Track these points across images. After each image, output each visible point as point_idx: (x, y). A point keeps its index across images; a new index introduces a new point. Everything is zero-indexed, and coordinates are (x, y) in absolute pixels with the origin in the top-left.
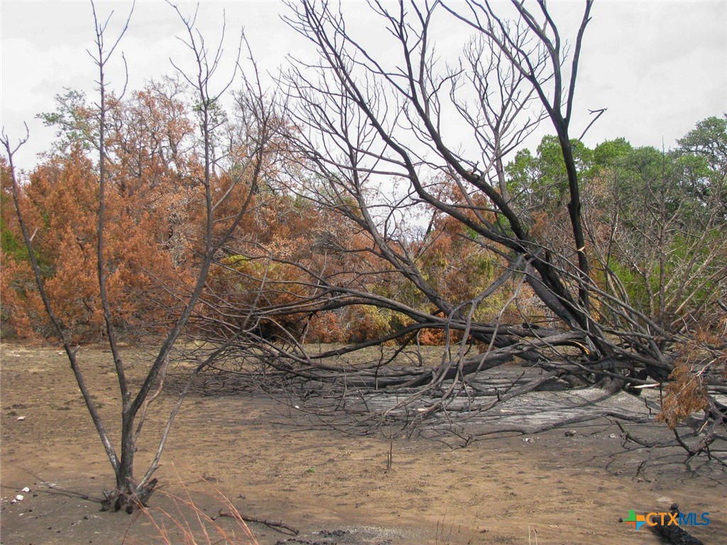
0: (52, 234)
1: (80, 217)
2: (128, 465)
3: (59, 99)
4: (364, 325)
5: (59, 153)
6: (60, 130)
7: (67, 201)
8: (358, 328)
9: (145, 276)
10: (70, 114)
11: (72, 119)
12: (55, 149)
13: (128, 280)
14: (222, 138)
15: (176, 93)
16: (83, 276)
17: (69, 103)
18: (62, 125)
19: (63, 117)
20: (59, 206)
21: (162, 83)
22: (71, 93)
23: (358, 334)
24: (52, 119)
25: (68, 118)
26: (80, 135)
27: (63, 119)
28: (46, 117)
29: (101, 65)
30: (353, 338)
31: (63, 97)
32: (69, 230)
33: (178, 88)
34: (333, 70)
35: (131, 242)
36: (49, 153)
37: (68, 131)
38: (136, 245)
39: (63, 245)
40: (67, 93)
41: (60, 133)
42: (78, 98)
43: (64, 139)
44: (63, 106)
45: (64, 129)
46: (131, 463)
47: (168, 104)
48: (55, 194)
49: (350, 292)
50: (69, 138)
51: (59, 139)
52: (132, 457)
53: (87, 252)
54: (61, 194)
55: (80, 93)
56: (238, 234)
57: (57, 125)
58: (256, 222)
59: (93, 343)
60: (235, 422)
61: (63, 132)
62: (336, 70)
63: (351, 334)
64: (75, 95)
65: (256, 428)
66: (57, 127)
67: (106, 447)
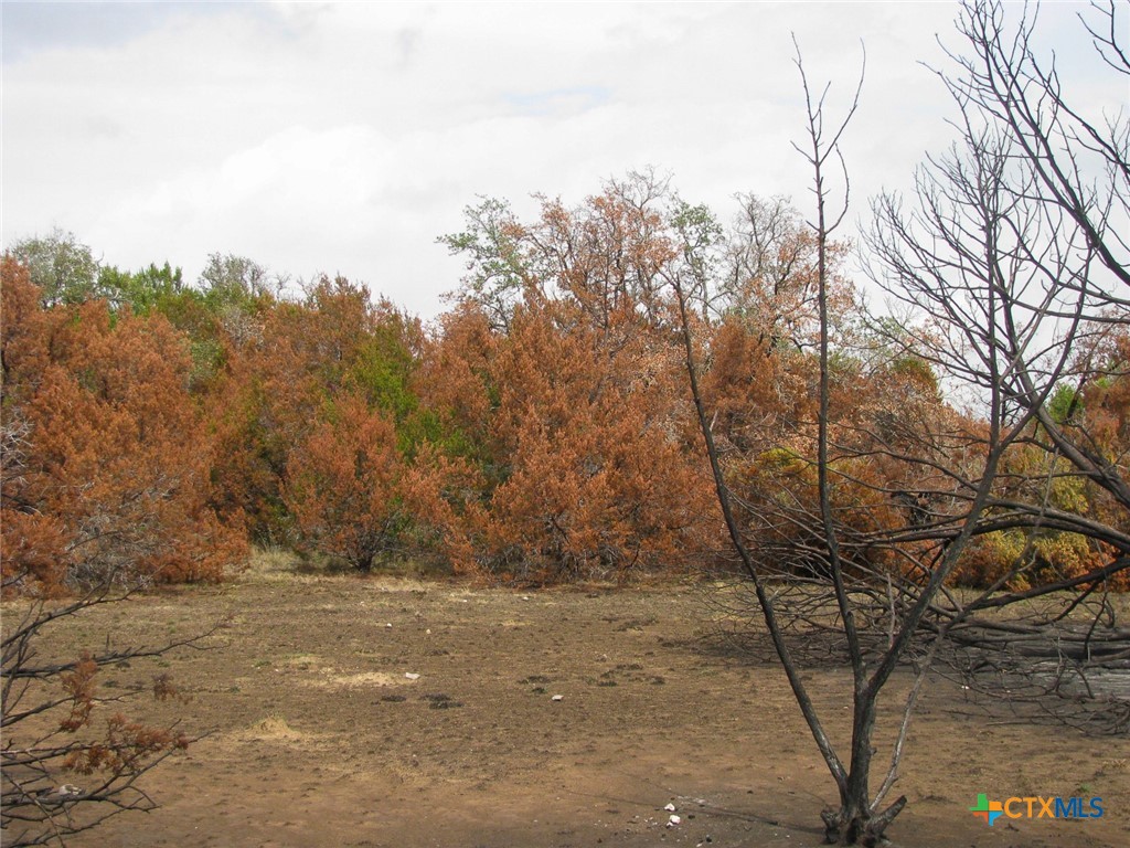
0: (503, 417)
1: (544, 390)
2: (862, 775)
3: (469, 212)
4: (982, 559)
5: (472, 292)
6: (472, 259)
7: (525, 366)
8: (970, 562)
9: (646, 481)
10: (487, 235)
11: (490, 243)
12: (465, 287)
13: (619, 487)
14: (717, 267)
15: (649, 198)
16: (554, 480)
17: (484, 217)
18: (475, 252)
19: (477, 239)
20: (513, 374)
21: (628, 183)
22: (488, 203)
23: (971, 572)
24: (462, 243)
25: (484, 240)
26: (503, 265)
27: (477, 243)
28: (451, 240)
29: (817, 164)
30: (964, 579)
31: (475, 208)
32: (532, 410)
33: (653, 190)
34: (1030, 160)
35: (620, 428)
36: (457, 294)
37: (484, 260)
38: (630, 433)
39: (522, 433)
40: (482, 202)
41: (473, 264)
42: (499, 210)
43: (480, 273)
44: (476, 223)
45: (478, 258)
46: (867, 770)
47: (638, 215)
48: (509, 356)
49: (1022, 507)
50: (486, 269)
51: (472, 273)
52: (868, 761)
53: (557, 443)
54: (517, 355)
55: (501, 202)
56: (753, 415)
57: (468, 251)
58: (777, 396)
59: (563, 583)
60: (887, 710)
61: (477, 262)
62: (1035, 159)
63: (959, 572)
64: (494, 205)
65: (928, 720)
66: (467, 255)
67: (820, 745)
